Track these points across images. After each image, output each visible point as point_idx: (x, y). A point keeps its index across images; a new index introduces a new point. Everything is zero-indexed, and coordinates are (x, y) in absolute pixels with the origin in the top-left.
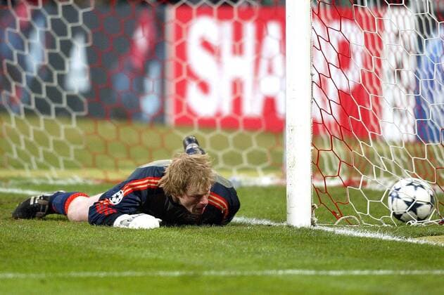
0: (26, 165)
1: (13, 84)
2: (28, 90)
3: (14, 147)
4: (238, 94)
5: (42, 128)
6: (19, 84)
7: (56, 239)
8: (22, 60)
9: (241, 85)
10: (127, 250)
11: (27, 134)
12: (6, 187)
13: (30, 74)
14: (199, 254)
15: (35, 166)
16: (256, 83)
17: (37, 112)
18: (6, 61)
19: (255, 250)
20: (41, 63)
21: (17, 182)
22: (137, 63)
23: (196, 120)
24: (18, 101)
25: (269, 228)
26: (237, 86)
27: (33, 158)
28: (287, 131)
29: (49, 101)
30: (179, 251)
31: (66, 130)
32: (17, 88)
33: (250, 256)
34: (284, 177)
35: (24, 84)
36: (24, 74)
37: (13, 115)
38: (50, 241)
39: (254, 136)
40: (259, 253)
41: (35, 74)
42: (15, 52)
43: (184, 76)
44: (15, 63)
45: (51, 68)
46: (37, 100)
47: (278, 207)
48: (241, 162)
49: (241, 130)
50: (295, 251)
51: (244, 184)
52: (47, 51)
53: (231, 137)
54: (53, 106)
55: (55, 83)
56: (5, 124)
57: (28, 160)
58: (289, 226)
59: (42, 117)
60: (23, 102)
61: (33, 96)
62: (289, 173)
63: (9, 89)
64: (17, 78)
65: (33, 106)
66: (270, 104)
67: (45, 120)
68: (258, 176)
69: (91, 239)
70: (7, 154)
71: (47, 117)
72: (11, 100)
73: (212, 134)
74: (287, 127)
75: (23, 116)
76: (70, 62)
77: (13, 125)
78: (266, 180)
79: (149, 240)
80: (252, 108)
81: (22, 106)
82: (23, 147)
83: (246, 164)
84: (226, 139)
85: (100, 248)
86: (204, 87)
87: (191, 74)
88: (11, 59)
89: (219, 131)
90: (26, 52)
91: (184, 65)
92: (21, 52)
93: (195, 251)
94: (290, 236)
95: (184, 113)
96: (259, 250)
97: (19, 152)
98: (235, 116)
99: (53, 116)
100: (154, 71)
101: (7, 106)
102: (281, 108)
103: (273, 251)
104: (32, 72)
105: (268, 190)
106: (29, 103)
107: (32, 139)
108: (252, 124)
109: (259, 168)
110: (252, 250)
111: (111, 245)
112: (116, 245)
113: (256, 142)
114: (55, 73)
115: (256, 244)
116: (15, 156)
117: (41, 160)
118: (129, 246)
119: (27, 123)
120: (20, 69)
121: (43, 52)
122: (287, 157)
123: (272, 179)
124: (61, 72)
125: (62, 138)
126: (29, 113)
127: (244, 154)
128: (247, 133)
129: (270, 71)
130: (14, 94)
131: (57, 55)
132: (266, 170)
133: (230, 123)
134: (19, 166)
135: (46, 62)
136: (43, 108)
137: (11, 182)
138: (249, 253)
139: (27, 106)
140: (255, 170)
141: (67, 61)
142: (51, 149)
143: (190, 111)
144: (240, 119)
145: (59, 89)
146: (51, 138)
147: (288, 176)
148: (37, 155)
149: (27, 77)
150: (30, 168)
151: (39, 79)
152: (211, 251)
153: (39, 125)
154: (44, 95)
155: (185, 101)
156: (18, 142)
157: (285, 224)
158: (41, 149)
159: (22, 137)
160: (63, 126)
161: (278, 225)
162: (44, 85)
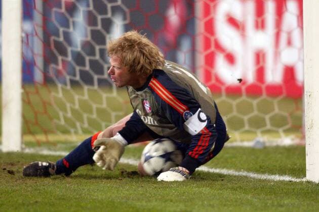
0: (72, 130)
1: (60, 58)
2: (73, 63)
3: (61, 114)
4: (261, 64)
5: (86, 97)
6: (64, 58)
7: (100, 196)
8: (67, 36)
9: (264, 56)
10: (163, 204)
11: (73, 103)
12: (55, 151)
13: (75, 49)
14: (229, 207)
15: (80, 131)
16: (277, 54)
17: (81, 83)
18: (53, 38)
19: (278, 203)
20: (84, 39)
21: (64, 146)
22: (170, 37)
23: (223, 88)
24: (65, 73)
25: (290, 183)
26: (259, 57)
27: (78, 124)
28: (305, 96)
29: (92, 72)
30: (210, 205)
31: (107, 98)
32: (63, 61)
33: (274, 208)
34: (303, 137)
35: (70, 58)
36: (69, 49)
37: (60, 86)
38: (94, 198)
39: (275, 102)
40: (282, 206)
41: (79, 49)
42: (61, 30)
43: (213, 48)
44: (61, 39)
45: (93, 43)
46: (81, 72)
47: (298, 165)
48: (265, 125)
49: (264, 96)
50: (313, 203)
51: (267, 144)
52: (89, 29)
53: (255, 102)
54: (96, 77)
55: (97, 57)
56: (53, 94)
57: (74, 126)
58: (308, 182)
59: (86, 88)
60: (69, 74)
61: (78, 68)
62: (307, 134)
63: (56, 63)
64: (63, 52)
65: (78, 78)
66: (290, 72)
67: (89, 90)
68: (280, 137)
69: (131, 196)
70: (56, 121)
71: (91, 87)
72: (58, 73)
73: (238, 101)
74: (305, 93)
75: (69, 87)
76: (110, 38)
77: (61, 95)
78: (287, 140)
79: (183, 196)
80: (274, 76)
81: (68, 78)
82: (69, 115)
83: (269, 127)
84: (251, 105)
85: (139, 203)
86: (231, 59)
87: (218, 47)
88: (58, 35)
89: (244, 97)
90: (71, 30)
91: (212, 39)
92: (66, 29)
93: (225, 205)
94: (310, 191)
95: (213, 81)
96: (282, 204)
97: (66, 119)
98: (259, 84)
99: (96, 87)
100: (186, 45)
101: (54, 78)
102: (299, 76)
103: (294, 204)
104: (77, 47)
105: (289, 150)
106: (75, 75)
107: (77, 107)
108: (274, 91)
109: (281, 130)
110: (276, 203)
111: (149, 201)
112: (154, 201)
113: (278, 107)
114: (97, 48)
115: (279, 198)
116: (63, 122)
117: (86, 125)
118: (166, 201)
119: (72, 92)
120: (65, 44)
121: (86, 29)
122: (306, 121)
123: (293, 140)
124: (102, 47)
125: (104, 106)
126: (74, 83)
127: (267, 117)
128: (269, 99)
129: (289, 43)
130: (60, 67)
131: (98, 31)
132: (287, 132)
133: (254, 91)
134: (65, 132)
135: (89, 38)
136: (87, 79)
137: (59, 146)
138: (273, 206)
139: (73, 78)
140: (277, 132)
141: (108, 36)
142: (95, 116)
143: (218, 80)
144: (263, 87)
145: (101, 61)
146: (94, 106)
147: (306, 137)
148: (82, 121)
149: (72, 52)
150: (76, 133)
151: (83, 54)
152: (239, 205)
153: (83, 95)
154: (87, 68)
155: (213, 72)
156: (64, 109)
157: (304, 180)
158: (85, 116)
159: (68, 105)
160: (104, 95)
161: (298, 180)
162: (87, 58)
